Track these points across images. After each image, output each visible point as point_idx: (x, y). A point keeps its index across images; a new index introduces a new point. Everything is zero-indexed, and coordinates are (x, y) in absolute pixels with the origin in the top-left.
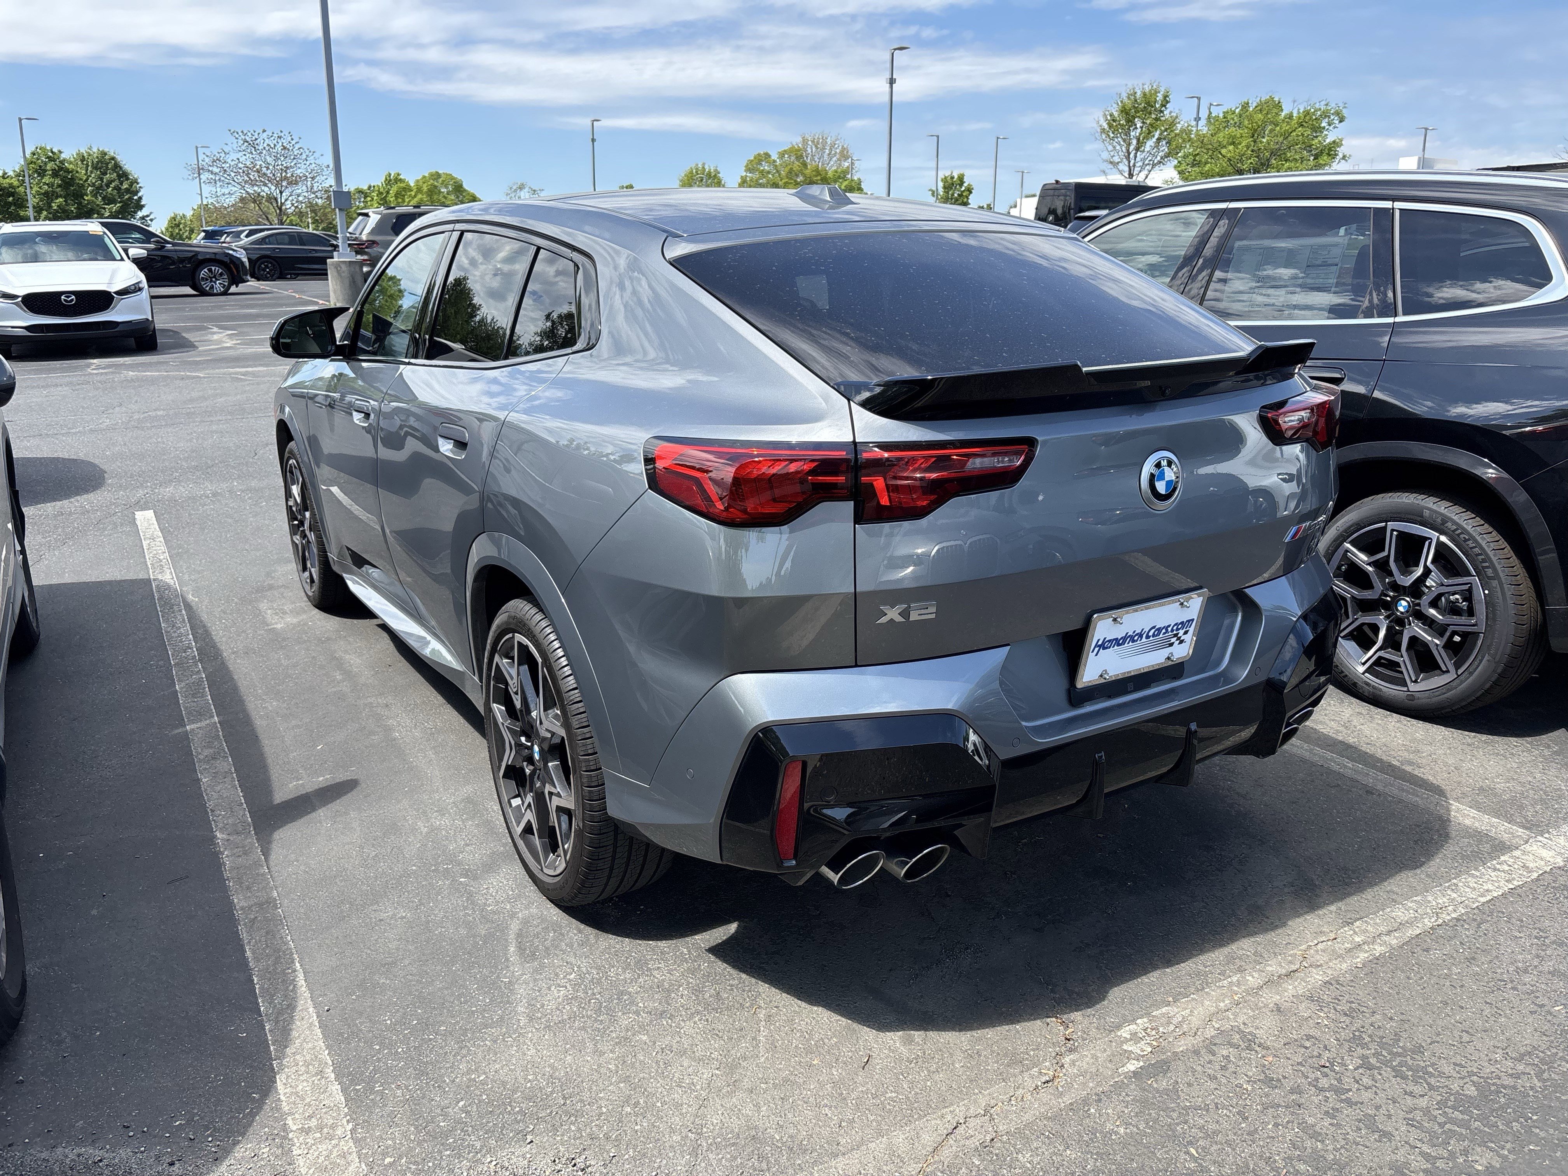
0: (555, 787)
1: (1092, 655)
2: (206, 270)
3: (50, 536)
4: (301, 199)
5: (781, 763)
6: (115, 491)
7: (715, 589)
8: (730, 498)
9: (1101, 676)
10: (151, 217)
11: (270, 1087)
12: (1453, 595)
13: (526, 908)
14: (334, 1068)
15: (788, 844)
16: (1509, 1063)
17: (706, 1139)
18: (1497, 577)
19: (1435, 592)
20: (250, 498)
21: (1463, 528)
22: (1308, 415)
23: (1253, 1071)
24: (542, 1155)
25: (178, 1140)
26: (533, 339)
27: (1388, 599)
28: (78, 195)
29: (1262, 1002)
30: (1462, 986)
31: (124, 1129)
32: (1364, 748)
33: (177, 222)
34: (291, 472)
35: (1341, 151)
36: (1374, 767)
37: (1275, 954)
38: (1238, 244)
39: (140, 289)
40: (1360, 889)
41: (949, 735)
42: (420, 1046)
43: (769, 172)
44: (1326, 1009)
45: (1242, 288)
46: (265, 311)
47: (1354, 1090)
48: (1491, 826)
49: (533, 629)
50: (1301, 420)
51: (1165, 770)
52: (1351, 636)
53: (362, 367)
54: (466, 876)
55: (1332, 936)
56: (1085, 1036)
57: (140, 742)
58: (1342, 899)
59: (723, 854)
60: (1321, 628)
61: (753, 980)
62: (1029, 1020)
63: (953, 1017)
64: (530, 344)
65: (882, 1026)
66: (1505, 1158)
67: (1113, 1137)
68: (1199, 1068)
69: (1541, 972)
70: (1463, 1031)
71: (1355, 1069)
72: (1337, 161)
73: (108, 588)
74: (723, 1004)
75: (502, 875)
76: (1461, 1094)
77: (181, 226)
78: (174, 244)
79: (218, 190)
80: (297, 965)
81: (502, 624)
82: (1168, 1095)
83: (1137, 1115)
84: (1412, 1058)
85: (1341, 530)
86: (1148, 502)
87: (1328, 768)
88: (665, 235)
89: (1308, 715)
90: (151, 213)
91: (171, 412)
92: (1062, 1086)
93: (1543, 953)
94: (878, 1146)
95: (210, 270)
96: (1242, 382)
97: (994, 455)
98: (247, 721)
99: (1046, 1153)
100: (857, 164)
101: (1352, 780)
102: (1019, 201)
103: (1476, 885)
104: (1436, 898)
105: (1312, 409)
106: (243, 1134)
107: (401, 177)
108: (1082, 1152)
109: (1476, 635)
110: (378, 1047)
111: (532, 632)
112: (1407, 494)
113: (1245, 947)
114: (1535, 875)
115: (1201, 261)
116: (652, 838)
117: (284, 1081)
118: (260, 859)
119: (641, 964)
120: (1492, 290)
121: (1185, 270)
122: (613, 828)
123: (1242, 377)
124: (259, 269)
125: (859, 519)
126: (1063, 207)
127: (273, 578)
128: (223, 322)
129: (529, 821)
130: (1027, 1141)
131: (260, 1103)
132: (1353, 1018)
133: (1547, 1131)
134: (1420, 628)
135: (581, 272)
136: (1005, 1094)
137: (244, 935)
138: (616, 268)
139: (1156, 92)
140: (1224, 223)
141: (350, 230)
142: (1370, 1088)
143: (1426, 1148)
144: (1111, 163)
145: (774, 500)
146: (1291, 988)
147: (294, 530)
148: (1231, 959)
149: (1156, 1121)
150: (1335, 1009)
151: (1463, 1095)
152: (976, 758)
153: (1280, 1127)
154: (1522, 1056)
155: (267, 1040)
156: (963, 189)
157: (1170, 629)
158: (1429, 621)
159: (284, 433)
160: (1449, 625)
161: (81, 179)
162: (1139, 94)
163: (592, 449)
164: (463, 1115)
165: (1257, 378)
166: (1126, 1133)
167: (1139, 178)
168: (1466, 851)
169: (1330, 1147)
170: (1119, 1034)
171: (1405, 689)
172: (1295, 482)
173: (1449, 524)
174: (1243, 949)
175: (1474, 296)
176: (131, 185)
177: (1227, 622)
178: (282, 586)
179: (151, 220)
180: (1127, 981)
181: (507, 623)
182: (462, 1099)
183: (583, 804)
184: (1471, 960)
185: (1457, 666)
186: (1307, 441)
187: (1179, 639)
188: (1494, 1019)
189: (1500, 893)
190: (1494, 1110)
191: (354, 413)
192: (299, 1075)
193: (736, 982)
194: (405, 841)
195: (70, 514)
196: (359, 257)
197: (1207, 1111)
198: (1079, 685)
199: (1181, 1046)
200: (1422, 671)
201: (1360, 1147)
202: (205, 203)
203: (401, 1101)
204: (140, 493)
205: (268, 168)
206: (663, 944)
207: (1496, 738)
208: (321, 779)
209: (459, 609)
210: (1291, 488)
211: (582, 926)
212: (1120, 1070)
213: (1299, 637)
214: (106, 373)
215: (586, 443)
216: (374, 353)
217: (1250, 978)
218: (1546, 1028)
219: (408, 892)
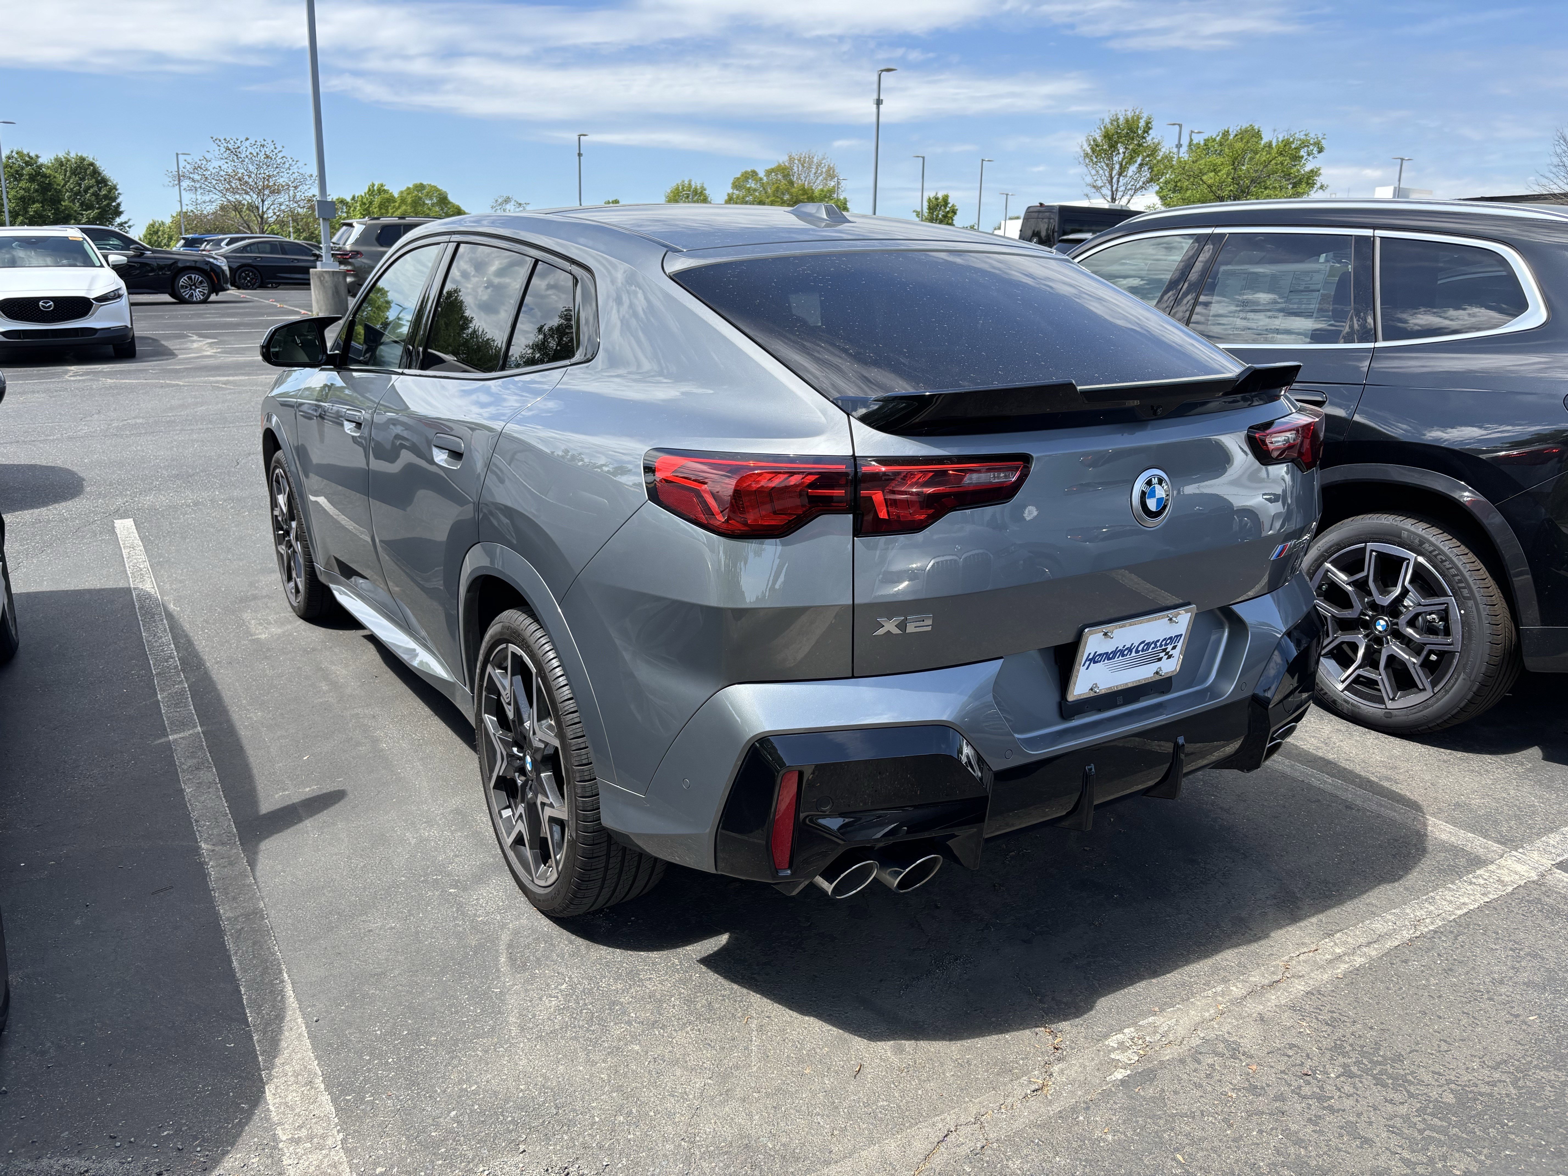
0: (548, 798)
1: (1082, 669)
2: (185, 278)
3: (27, 544)
4: (283, 207)
5: (778, 773)
6: (94, 499)
7: (713, 599)
8: (730, 511)
9: (1091, 689)
10: (129, 224)
11: (260, 1097)
12: (1430, 614)
13: (516, 919)
14: (324, 1078)
15: (783, 854)
16: (1486, 1072)
17: (699, 1147)
18: (1472, 597)
19: (1413, 611)
20: (232, 508)
21: (1440, 549)
22: (1294, 436)
23: (1237, 1079)
24: (535, 1164)
25: (166, 1150)
26: (524, 352)
27: (1367, 618)
28: (55, 201)
29: (1246, 1012)
30: (1440, 997)
31: (111, 1140)
32: (1344, 764)
33: (155, 229)
34: (278, 482)
35: (1320, 180)
36: (1353, 782)
37: (1258, 964)
38: (1223, 268)
39: (120, 296)
40: (1340, 902)
41: (943, 746)
42: (411, 1056)
43: (755, 190)
44: (1308, 1019)
45: (1221, 312)
46: (247, 319)
47: (1336, 1097)
48: (1467, 841)
49: (528, 639)
50: (1287, 441)
51: (1151, 783)
52: (1331, 655)
53: (354, 377)
54: (456, 887)
55: (1314, 947)
56: (1073, 1045)
57: (122, 752)
58: (1323, 911)
59: (719, 864)
60: (1304, 645)
61: (745, 991)
62: (1018, 1029)
63: (943, 1026)
64: (521, 357)
65: (874, 1035)
66: (1482, 1163)
67: (1102, 1145)
68: (1185, 1076)
69: (1516, 983)
70: (1441, 1040)
71: (1337, 1077)
72: (1315, 189)
73: (87, 596)
74: (715, 1014)
75: (492, 886)
76: (1440, 1102)
77: (160, 233)
78: (153, 252)
79: (199, 197)
80: (285, 975)
81: (496, 634)
82: (1155, 1103)
83: (1124, 1122)
84: (1392, 1067)
85: (1322, 549)
86: (1138, 519)
87: (1308, 784)
88: (665, 249)
89: (1292, 729)
90: (129, 220)
91: (151, 420)
92: (1051, 1095)
93: (1518, 965)
94: (871, 1153)
95: (190, 278)
96: (1230, 402)
97: (989, 470)
98: (231, 731)
99: (1036, 1160)
100: (843, 183)
101: (1331, 794)
102: (1003, 223)
103: (1452, 899)
104: (1414, 910)
105: (1297, 430)
106: (232, 1144)
107: (385, 188)
108: (1071, 1160)
109: (1452, 653)
110: (368, 1058)
111: (526, 643)
112: (1386, 516)
113: (1229, 958)
114: (1510, 889)
115: (1186, 285)
116: (644, 847)
117: (273, 1092)
118: (246, 870)
119: (632, 975)
120: (1466, 318)
121: (1170, 293)
122: (606, 839)
123: (1230, 398)
124: (239, 278)
125: (857, 532)
126: (1047, 229)
127: (256, 588)
128: (202, 330)
129: (520, 831)
130: (1017, 1150)
131: (249, 1115)
132: (1334, 1027)
133: (1522, 1137)
134: (1398, 647)
135: (579, 285)
136: (995, 1102)
137: (230, 946)
138: (613, 282)
139: (1139, 118)
140: (1209, 248)
141: (334, 240)
142: (1351, 1095)
143: (1406, 1154)
144: (1094, 187)
145: (775, 513)
146: (1274, 998)
147: (279, 540)
148: (1215, 970)
149: (1143, 1128)
150: (1317, 1019)
151: (1442, 1102)
152: (969, 769)
153: (1265, 1134)
154: (1499, 1064)
155: (255, 1050)
156: (948, 209)
157: (1158, 644)
158: (1406, 640)
159: (271, 442)
160: (1425, 644)
161: (59, 185)
162: (1122, 121)
163: (586, 460)
164: (455, 1125)
165: (1244, 399)
166: (1114, 1140)
167: (1122, 203)
168: (1442, 865)
169: (1313, 1154)
170: (1107, 1043)
171: (1383, 707)
172: (1280, 502)
173: (1426, 545)
174: (1227, 960)
175: (1446, 323)
176: (110, 191)
177: (1213, 638)
178: (265, 597)
179: (129, 227)
180: (1114, 991)
181: (501, 633)
182: (453, 1109)
183: (577, 815)
184: (1449, 971)
185: (1434, 684)
186: (1292, 461)
187: (1167, 653)
188: (1471, 1028)
189: (1476, 906)
190: (1472, 1117)
191: (346, 423)
192: (288, 1086)
193: (728, 992)
194: (394, 852)
195: (49, 521)
196: (343, 267)
197: (1193, 1118)
198: (1071, 698)
199: (1167, 1054)
200: (1399, 689)
201: (1342, 1153)
202: (184, 210)
203: (392, 1111)
204: (120, 501)
205: (250, 177)
206: (654, 955)
207: (1471, 755)
208: (308, 789)
209: (451, 621)
210: (1277, 508)
211: (573, 937)
212: (1108, 1079)
213: (1284, 652)
214: (84, 381)
215: (580, 454)
216: (366, 364)
217: (1234, 989)
218: (1521, 1037)
219: (397, 903)
